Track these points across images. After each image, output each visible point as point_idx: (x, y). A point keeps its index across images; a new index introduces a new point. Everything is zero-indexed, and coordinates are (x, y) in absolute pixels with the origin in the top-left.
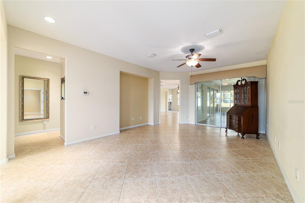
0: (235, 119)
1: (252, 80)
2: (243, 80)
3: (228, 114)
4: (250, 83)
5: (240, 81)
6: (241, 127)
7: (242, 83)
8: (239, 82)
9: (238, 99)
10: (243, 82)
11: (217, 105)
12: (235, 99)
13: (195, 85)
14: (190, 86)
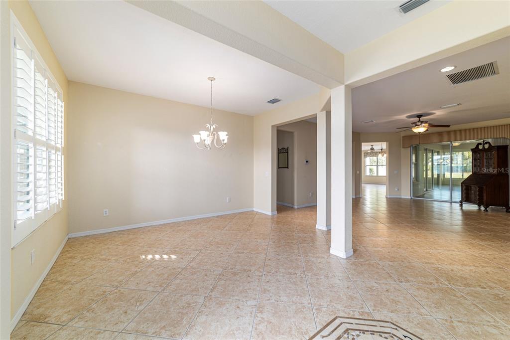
0: (474, 190)
1: (501, 143)
2: (486, 143)
3: (463, 185)
4: (496, 148)
5: (481, 144)
6: (483, 199)
7: (484, 147)
8: (480, 146)
9: (479, 166)
10: (487, 146)
11: (438, 175)
12: (474, 165)
13: (409, 148)
14: (402, 149)
